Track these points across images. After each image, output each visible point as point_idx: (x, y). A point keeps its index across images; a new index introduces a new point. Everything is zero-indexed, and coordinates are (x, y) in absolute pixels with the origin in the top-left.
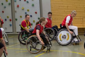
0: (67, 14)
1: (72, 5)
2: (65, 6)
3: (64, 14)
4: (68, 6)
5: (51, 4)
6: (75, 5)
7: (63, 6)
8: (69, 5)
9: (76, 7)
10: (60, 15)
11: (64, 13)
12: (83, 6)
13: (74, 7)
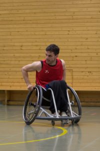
0: (19, 61)
1: (30, 44)
2: (16, 44)
3: (12, 62)
4: (22, 46)
6: (36, 44)
7: (12, 44)
8: (24, 44)
9: (38, 48)
10: (5, 62)
11: (13, 59)
13: (35, 48)
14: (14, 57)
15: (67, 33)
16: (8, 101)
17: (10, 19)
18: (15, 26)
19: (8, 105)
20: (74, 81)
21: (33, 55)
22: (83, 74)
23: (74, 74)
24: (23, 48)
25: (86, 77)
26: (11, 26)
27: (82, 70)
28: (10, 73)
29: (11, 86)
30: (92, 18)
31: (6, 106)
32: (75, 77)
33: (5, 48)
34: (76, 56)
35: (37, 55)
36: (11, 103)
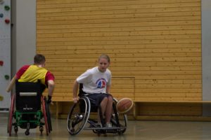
0: (73, 67)
1: (85, 47)
2: (69, 48)
3: (65, 69)
4: (76, 50)
5: (37, 43)
6: (90, 47)
7: (65, 48)
8: (78, 47)
10: (57, 69)
11: (66, 65)
12: (113, 50)
13: (90, 52)
14: (68, 62)
15: (128, 34)
16: (60, 114)
17: (63, 18)
18: (68, 27)
19: (60, 119)
20: (137, 90)
21: (88, 60)
22: (147, 82)
23: (137, 82)
24: (77, 52)
25: (150, 86)
26: (63, 27)
27: (145, 77)
28: (62, 82)
29: (63, 97)
30: (157, 16)
31: (57, 120)
32: (137, 86)
33: (56, 53)
34: (139, 62)
35: (94, 60)
36: (63, 116)
